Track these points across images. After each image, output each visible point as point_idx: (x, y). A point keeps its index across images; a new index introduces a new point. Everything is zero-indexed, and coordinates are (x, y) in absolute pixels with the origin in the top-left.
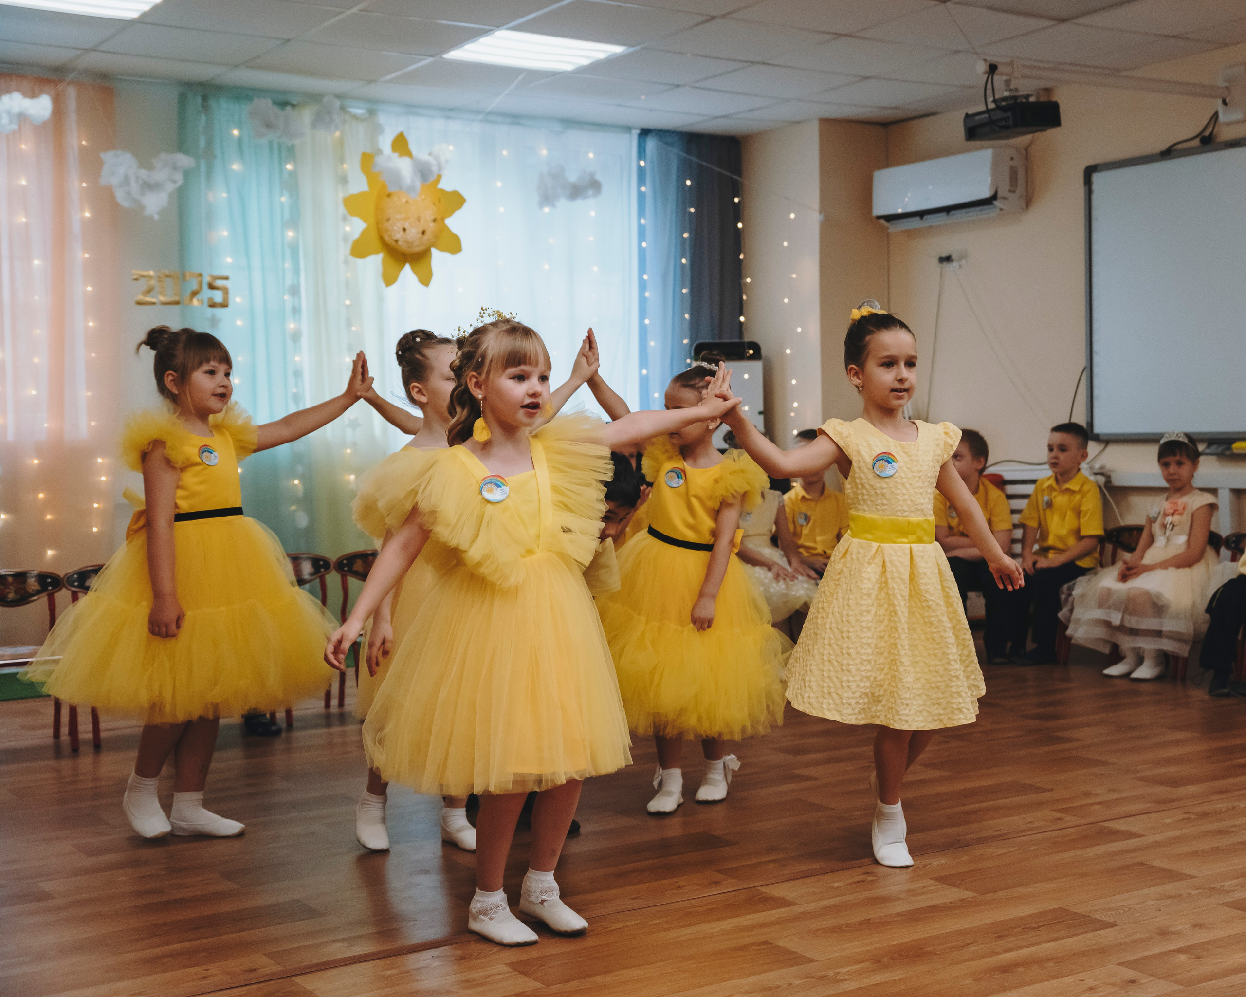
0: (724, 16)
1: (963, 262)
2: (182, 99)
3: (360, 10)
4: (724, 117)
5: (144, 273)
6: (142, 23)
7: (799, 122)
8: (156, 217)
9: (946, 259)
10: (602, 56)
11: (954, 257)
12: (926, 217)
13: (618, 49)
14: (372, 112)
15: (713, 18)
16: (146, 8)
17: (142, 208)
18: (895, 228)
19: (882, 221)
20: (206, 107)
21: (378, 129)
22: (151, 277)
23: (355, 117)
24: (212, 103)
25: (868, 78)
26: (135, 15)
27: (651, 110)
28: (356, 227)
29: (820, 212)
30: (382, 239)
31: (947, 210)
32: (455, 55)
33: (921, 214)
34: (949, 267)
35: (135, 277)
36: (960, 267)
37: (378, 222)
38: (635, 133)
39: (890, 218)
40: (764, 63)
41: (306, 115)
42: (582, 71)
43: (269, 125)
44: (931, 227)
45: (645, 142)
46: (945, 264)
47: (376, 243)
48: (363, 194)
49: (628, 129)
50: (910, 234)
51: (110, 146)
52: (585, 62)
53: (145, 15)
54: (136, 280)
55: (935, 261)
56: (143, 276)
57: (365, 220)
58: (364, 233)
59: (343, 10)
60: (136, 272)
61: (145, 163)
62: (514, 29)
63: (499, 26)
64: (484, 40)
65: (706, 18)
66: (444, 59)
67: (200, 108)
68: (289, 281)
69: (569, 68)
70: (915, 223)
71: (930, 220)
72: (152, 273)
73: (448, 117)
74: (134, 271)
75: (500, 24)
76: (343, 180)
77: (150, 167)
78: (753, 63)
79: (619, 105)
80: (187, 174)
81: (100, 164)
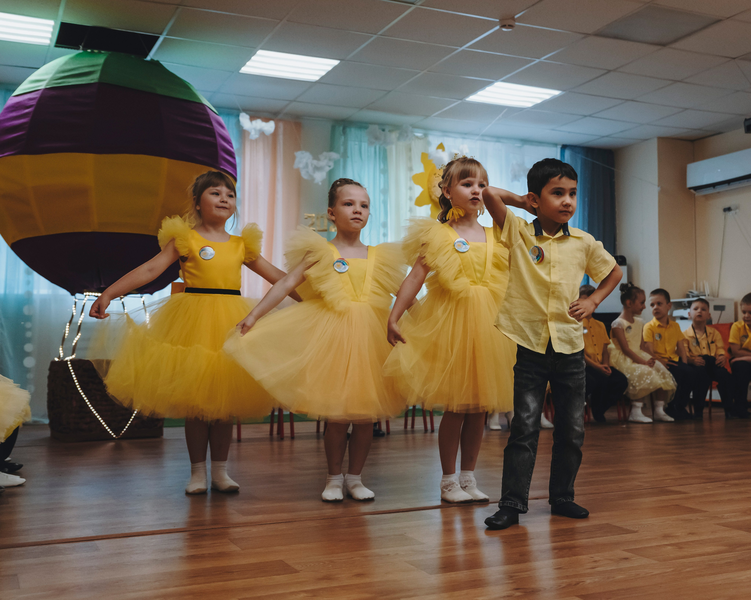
0: (614, 70)
1: (737, 211)
2: (333, 128)
3: (428, 71)
4: (607, 136)
5: (310, 215)
6: (321, 83)
7: (647, 140)
8: (320, 184)
9: (728, 209)
10: (548, 97)
11: (732, 208)
12: (716, 187)
13: (557, 93)
14: (426, 135)
15: (609, 71)
16: (323, 73)
17: (313, 179)
18: (698, 194)
19: (692, 191)
20: (344, 132)
21: (429, 143)
22: (313, 217)
23: (417, 137)
24: (348, 130)
25: (686, 109)
26: (317, 78)
27: (569, 132)
28: (418, 190)
29: (658, 186)
30: (430, 197)
31: (729, 182)
32: (473, 98)
33: (714, 185)
34: (730, 214)
35: (306, 217)
36: (736, 213)
37: (429, 189)
38: (559, 148)
39: (697, 188)
40: (632, 101)
41: (394, 136)
42: (537, 106)
43: (377, 138)
44: (719, 193)
45: (564, 152)
46: (727, 212)
47: (427, 199)
48: (421, 174)
49: (556, 145)
50: (706, 197)
51: (299, 149)
52: (539, 101)
53: (323, 78)
54: (306, 218)
55: (721, 211)
56: (310, 217)
57: (422, 187)
58: (422, 194)
59: (420, 71)
60: (307, 215)
61: (316, 157)
62: (504, 81)
63: (497, 80)
64: (488, 89)
65: (606, 71)
66: (467, 101)
67: (342, 133)
68: (382, 220)
69: (530, 105)
70: (710, 191)
71: (719, 189)
72: (314, 215)
73: (464, 138)
74: (305, 214)
75: (497, 79)
76: (411, 169)
77: (318, 159)
78: (627, 100)
79: (553, 130)
80: (336, 162)
81: (294, 158)
